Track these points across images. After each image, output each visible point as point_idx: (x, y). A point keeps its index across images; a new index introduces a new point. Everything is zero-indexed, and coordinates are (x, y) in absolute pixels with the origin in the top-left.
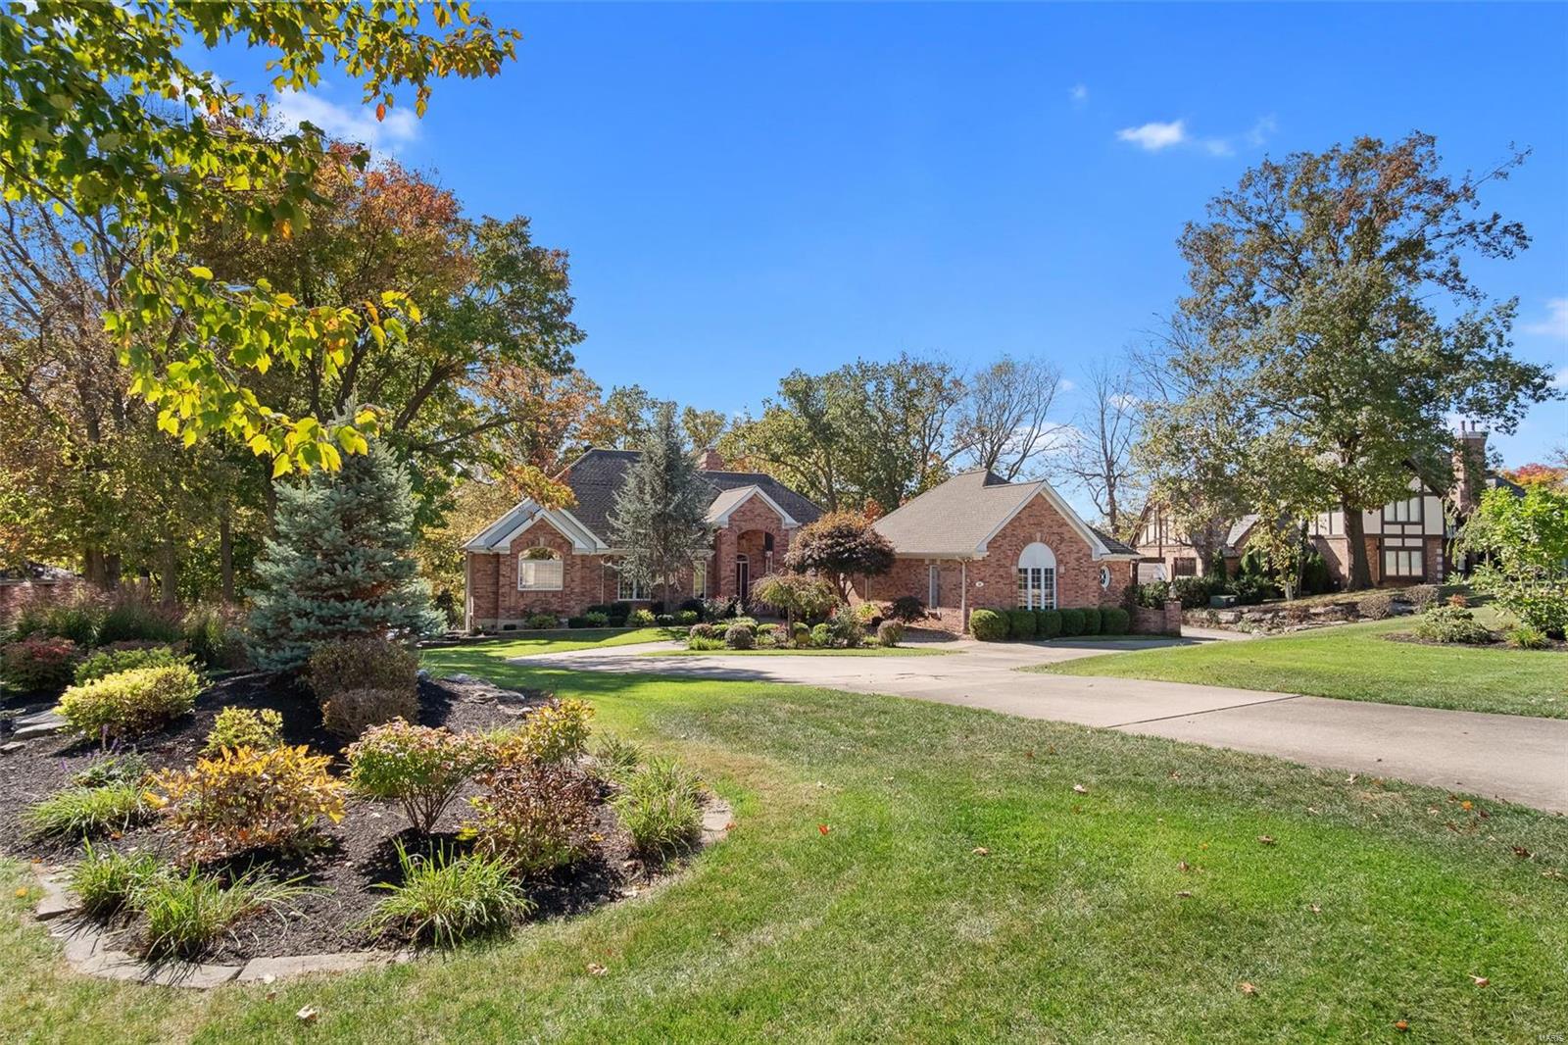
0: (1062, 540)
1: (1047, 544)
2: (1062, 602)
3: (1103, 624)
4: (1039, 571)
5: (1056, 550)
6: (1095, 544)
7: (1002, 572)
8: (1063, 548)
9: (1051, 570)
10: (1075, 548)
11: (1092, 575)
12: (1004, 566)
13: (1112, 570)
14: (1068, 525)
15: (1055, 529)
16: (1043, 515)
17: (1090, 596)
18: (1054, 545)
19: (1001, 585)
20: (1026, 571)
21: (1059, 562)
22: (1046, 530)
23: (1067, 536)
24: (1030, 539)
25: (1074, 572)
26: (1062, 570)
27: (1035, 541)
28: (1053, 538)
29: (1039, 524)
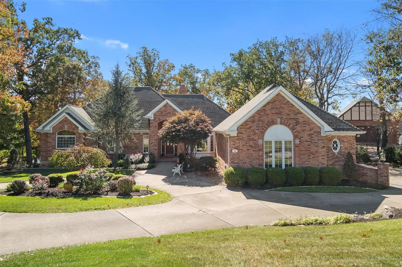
0: (297, 123)
1: (286, 125)
2: (297, 162)
3: (321, 177)
4: (280, 143)
5: (292, 129)
6: (322, 125)
7: (251, 143)
8: (298, 128)
9: (290, 142)
10: (307, 128)
11: (321, 145)
12: (253, 140)
13: (342, 141)
14: (302, 113)
15: (292, 116)
16: (282, 108)
17: (320, 159)
18: (291, 126)
19: (251, 151)
20: (270, 142)
21: (295, 137)
22: (284, 117)
23: (301, 120)
24: (273, 123)
25: (307, 143)
26: (297, 141)
27: (277, 124)
28: (290, 121)
29: (280, 113)
